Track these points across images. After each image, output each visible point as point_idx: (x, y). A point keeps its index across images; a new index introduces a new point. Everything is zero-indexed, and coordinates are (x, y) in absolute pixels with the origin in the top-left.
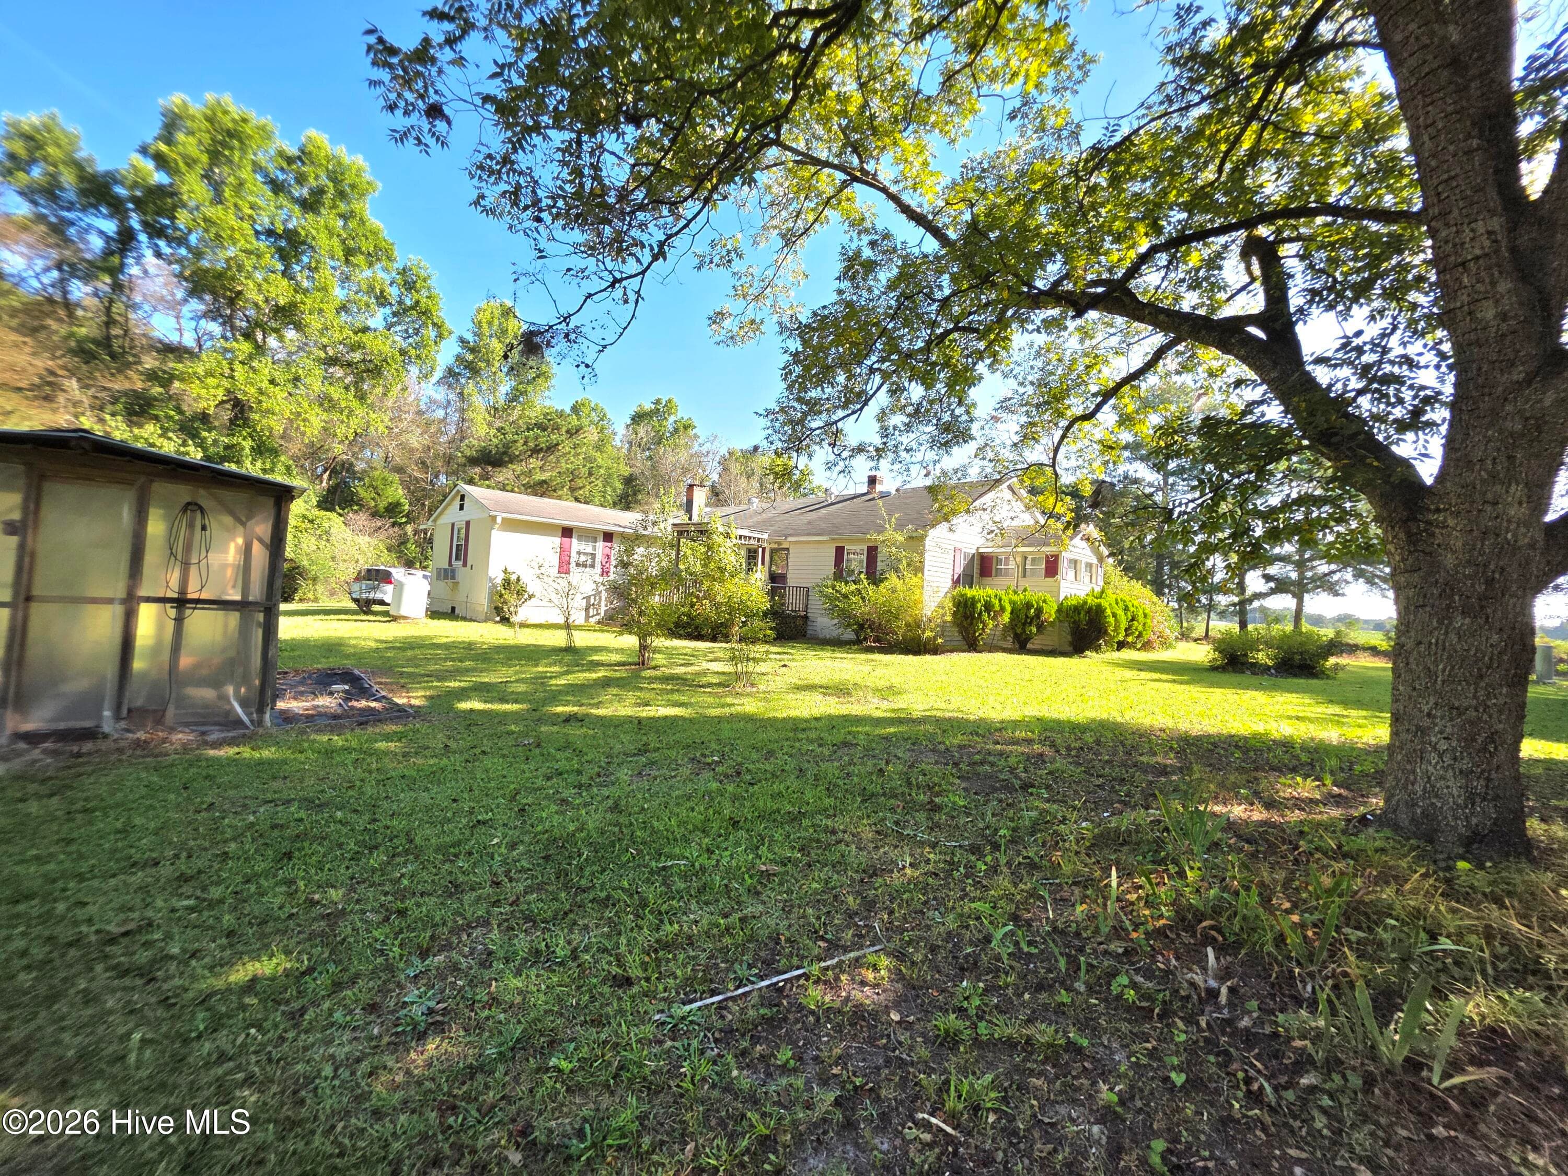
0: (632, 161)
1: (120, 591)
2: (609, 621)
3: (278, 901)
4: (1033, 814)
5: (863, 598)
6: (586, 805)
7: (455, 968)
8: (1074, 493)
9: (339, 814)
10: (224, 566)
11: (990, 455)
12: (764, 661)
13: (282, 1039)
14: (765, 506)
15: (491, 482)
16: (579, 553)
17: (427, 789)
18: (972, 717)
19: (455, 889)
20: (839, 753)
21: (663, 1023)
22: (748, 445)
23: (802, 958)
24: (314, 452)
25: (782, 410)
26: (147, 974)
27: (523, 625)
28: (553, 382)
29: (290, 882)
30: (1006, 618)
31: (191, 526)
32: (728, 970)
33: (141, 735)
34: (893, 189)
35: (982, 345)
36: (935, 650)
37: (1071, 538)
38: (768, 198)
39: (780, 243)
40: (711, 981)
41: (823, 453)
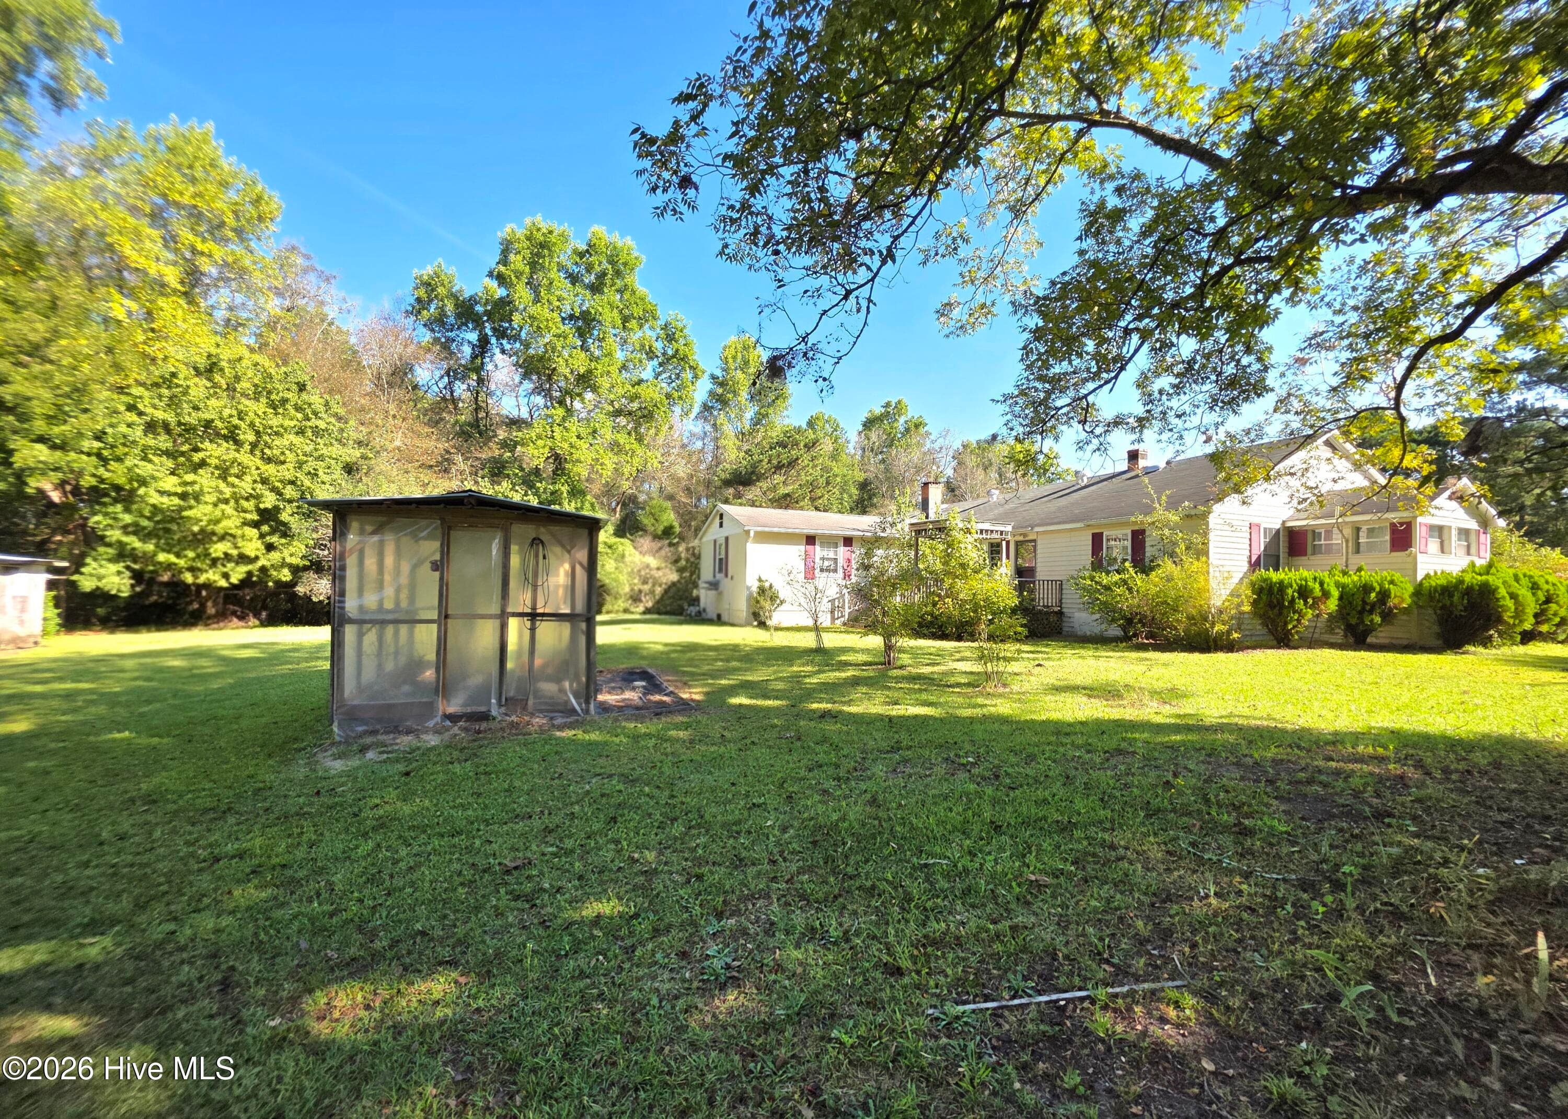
0: (853, 175)
1: (495, 609)
2: (853, 622)
3: (610, 855)
4: (1395, 850)
5: (1130, 589)
6: (845, 798)
7: (744, 932)
8: (1433, 438)
9: (647, 789)
10: (557, 587)
11: (1296, 405)
12: (1017, 660)
13: (621, 968)
14: (1008, 496)
15: (743, 500)
16: (823, 559)
17: (710, 773)
18: (1289, 727)
19: (739, 863)
20: (1113, 762)
21: (937, 1019)
22: (985, 435)
23: (1085, 979)
24: (609, 490)
25: (1023, 393)
26: (529, 899)
27: (777, 629)
28: (790, 401)
29: (617, 842)
30: (1332, 605)
31: (537, 556)
32: (1001, 978)
33: (514, 718)
34: (1142, 122)
35: (1275, 276)
36: (1231, 647)
37: (1432, 498)
38: (993, 173)
39: (1009, 216)
40: (984, 986)
41: (1072, 433)
